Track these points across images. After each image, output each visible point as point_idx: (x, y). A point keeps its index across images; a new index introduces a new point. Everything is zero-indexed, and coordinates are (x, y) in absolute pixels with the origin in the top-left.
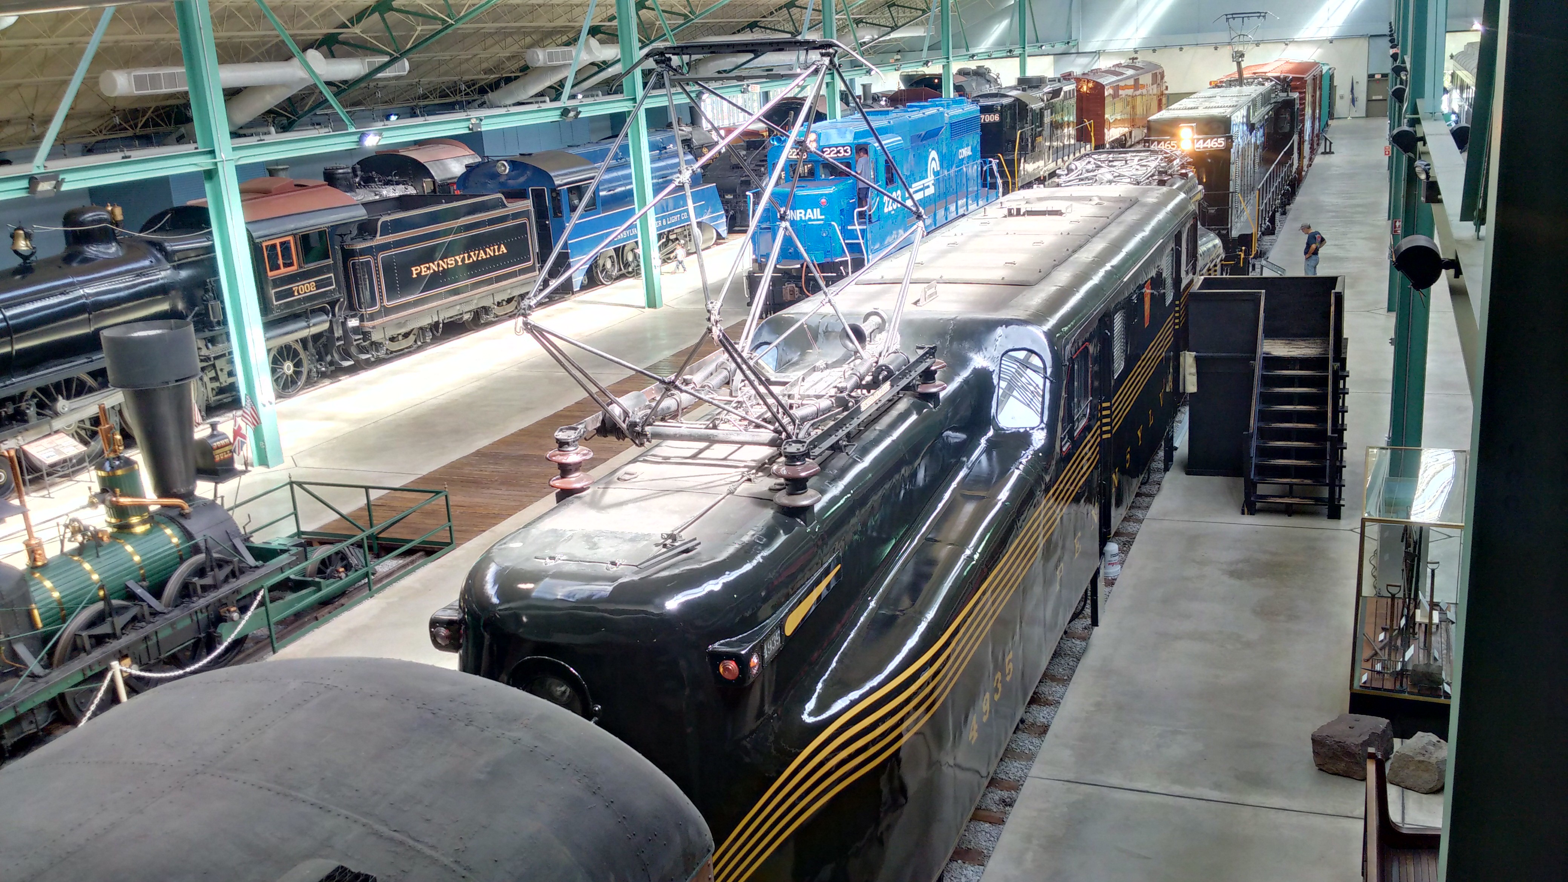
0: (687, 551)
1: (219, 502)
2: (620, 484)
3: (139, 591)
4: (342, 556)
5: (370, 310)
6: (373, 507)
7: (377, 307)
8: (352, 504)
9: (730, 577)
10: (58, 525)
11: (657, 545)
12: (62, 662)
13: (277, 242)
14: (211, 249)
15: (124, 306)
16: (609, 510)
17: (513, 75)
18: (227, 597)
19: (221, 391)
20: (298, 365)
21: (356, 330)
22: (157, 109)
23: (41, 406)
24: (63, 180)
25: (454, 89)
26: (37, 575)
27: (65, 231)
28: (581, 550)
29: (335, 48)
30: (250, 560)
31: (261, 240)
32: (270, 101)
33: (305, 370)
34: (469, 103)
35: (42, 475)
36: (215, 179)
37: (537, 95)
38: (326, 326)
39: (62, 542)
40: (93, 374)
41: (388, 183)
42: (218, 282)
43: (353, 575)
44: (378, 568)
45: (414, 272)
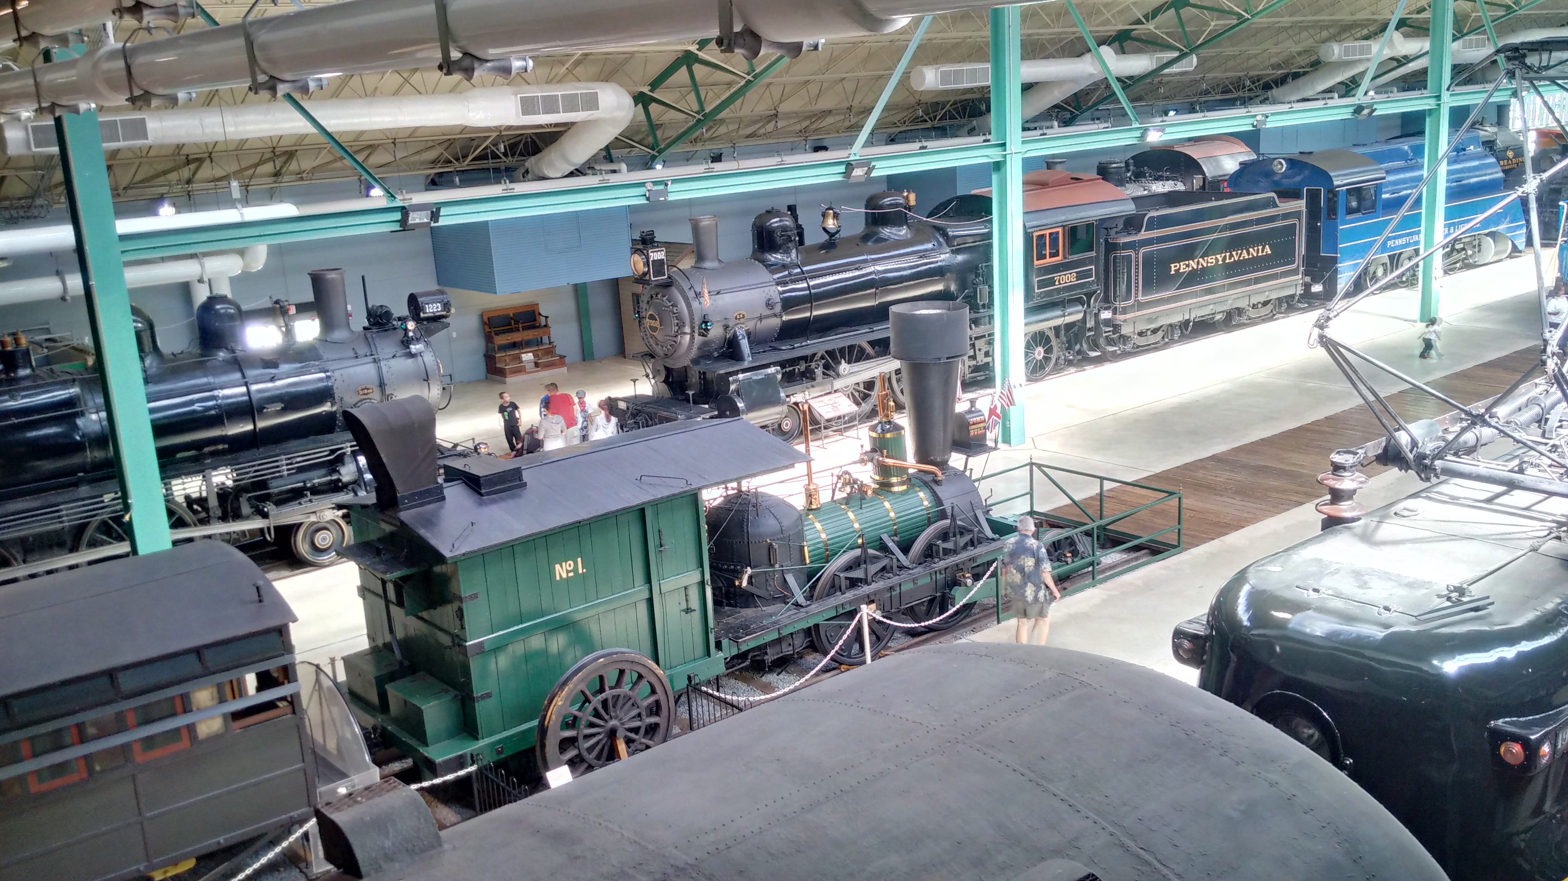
0: (1476, 609)
1: (968, 473)
2: (1397, 520)
3: (891, 545)
4: (1071, 542)
5: (1123, 304)
6: (1104, 498)
7: (1131, 302)
8: (1087, 491)
9: (1526, 646)
10: (832, 475)
11: (1439, 596)
12: (821, 597)
13: (1047, 232)
14: (989, 236)
15: (905, 284)
16: (1382, 547)
17: (1301, 70)
18: (963, 563)
19: (976, 369)
20: (1048, 351)
21: (1107, 322)
22: (955, 103)
23: (827, 367)
24: (874, 166)
25: (1238, 84)
26: (811, 516)
27: (866, 213)
28: (1348, 587)
29: (1127, 44)
30: (989, 533)
31: (1033, 230)
32: (1057, 96)
33: (1054, 357)
34: (1251, 99)
35: (820, 428)
36: (1003, 170)
37: (1324, 92)
38: (1080, 316)
39: (834, 491)
40: (872, 343)
41: (1158, 178)
42: (990, 268)
43: (1079, 563)
44: (1103, 559)
45: (1173, 269)
